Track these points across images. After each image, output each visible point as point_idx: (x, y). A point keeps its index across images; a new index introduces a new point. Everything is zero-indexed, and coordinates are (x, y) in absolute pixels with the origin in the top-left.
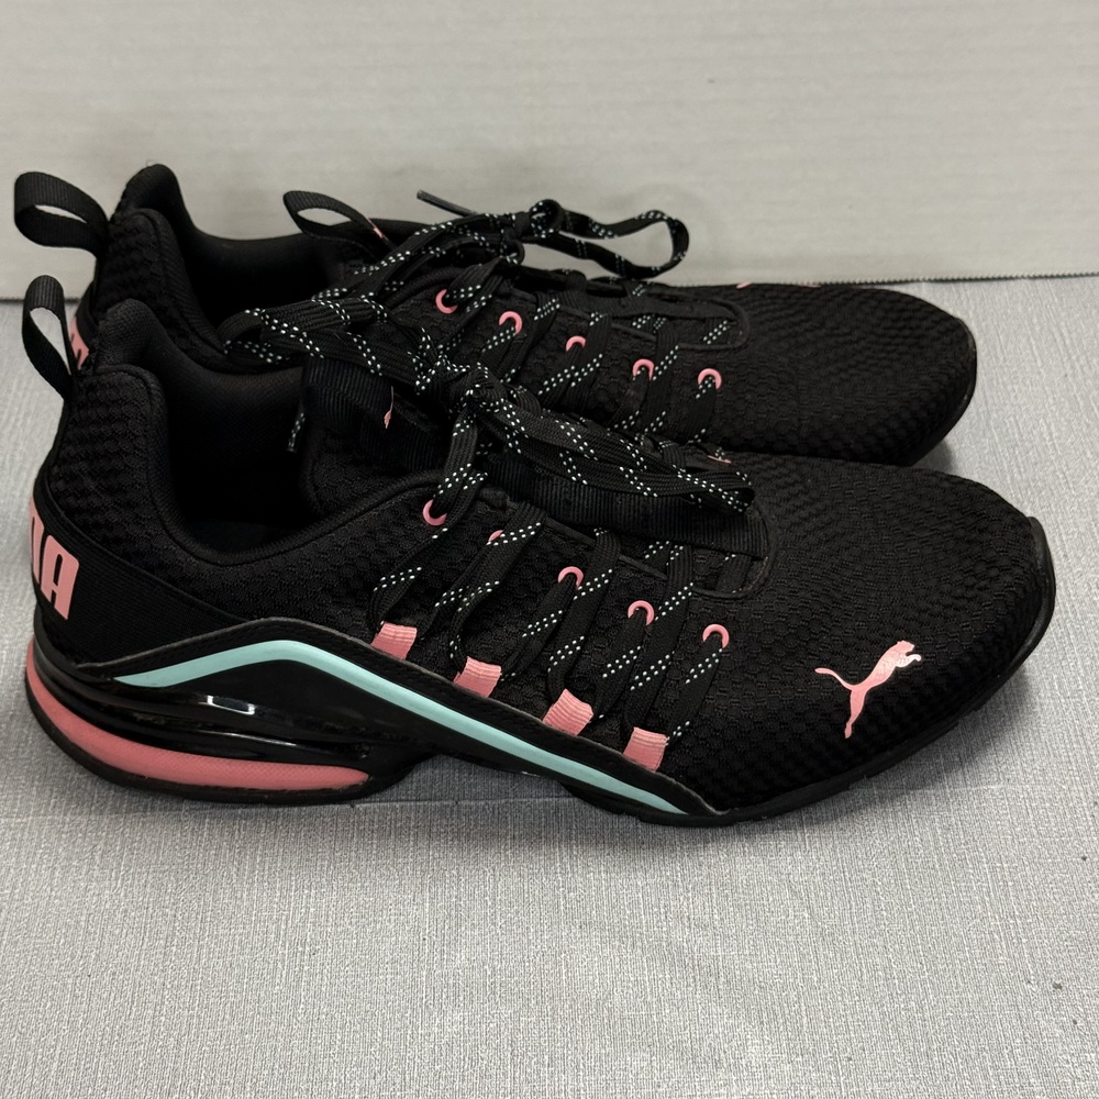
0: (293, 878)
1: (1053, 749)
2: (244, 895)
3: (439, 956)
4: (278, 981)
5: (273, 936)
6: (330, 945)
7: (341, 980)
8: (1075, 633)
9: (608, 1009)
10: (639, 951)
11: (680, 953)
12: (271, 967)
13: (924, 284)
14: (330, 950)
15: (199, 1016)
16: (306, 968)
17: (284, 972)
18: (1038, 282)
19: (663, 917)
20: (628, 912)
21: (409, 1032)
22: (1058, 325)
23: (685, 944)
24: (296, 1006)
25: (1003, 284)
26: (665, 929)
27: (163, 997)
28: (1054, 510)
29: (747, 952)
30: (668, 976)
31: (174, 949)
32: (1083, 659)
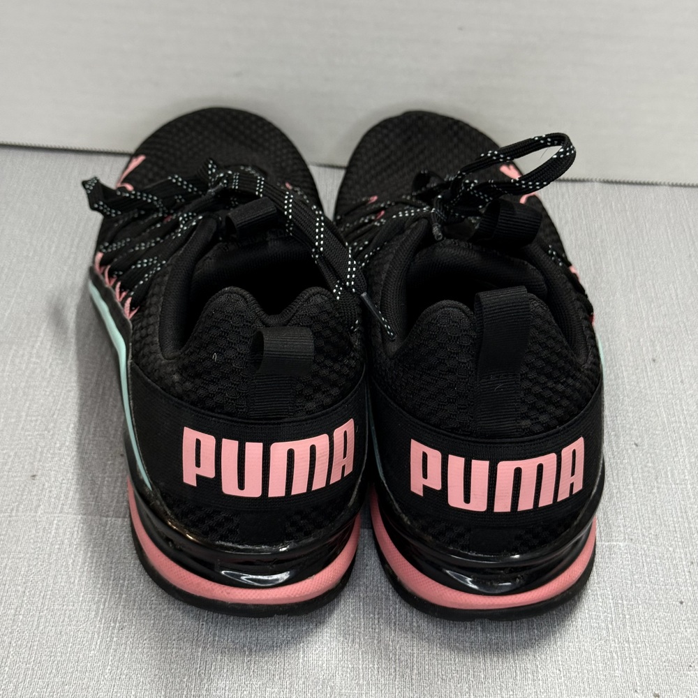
0: (113, 570)
1: (664, 521)
2: (76, 581)
3: (212, 638)
4: (93, 647)
5: (94, 613)
6: (134, 623)
7: (140, 650)
8: (685, 438)
9: (331, 687)
10: (357, 645)
11: (386, 649)
12: (90, 636)
13: (596, 184)
14: (133, 627)
15: (33, 669)
16: (115, 639)
17: (99, 641)
19: (376, 622)
20: (352, 616)
21: (185, 693)
22: (687, 220)
23: (391, 643)
24: (104, 667)
25: (651, 188)
27: (9, 652)
28: (676, 348)
30: (376, 666)
31: (21, 617)
32: (689, 457)
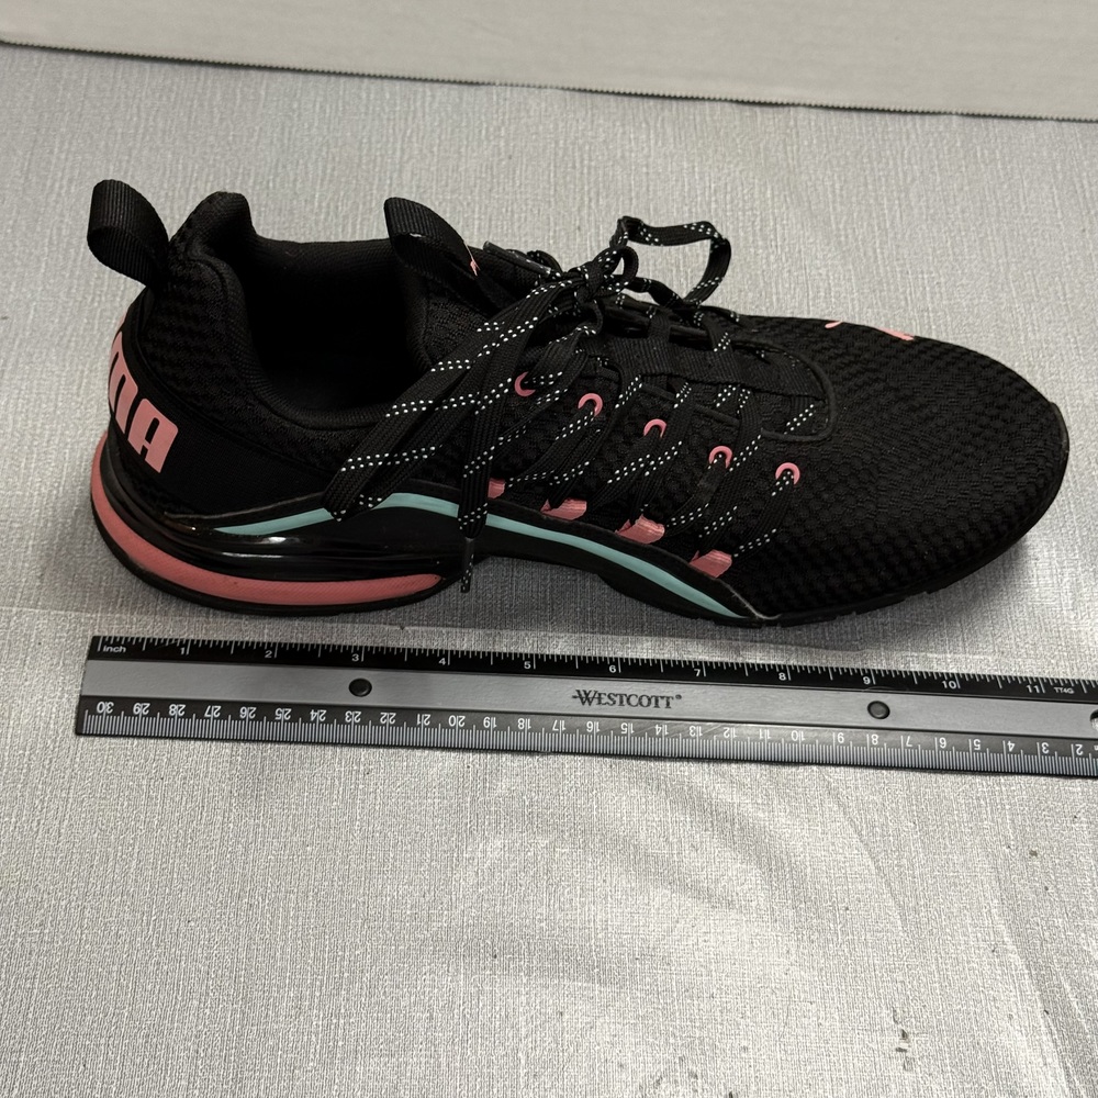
1: (1045, 624)
3: (482, 784)
4: (335, 797)
6: (382, 766)
7: (393, 800)
8: (1075, 503)
9: (635, 847)
10: (663, 793)
11: (700, 798)
13: (954, 117)
15: (264, 826)
16: (361, 787)
18: (1064, 124)
21: (455, 855)
22: (1079, 176)
23: (704, 790)
24: (352, 822)
25: (1031, 124)
26: (686, 774)
27: (231, 804)
28: (1062, 378)
29: (760, 801)
30: (688, 819)
31: (239, 758)
32: (1081, 529)
